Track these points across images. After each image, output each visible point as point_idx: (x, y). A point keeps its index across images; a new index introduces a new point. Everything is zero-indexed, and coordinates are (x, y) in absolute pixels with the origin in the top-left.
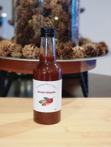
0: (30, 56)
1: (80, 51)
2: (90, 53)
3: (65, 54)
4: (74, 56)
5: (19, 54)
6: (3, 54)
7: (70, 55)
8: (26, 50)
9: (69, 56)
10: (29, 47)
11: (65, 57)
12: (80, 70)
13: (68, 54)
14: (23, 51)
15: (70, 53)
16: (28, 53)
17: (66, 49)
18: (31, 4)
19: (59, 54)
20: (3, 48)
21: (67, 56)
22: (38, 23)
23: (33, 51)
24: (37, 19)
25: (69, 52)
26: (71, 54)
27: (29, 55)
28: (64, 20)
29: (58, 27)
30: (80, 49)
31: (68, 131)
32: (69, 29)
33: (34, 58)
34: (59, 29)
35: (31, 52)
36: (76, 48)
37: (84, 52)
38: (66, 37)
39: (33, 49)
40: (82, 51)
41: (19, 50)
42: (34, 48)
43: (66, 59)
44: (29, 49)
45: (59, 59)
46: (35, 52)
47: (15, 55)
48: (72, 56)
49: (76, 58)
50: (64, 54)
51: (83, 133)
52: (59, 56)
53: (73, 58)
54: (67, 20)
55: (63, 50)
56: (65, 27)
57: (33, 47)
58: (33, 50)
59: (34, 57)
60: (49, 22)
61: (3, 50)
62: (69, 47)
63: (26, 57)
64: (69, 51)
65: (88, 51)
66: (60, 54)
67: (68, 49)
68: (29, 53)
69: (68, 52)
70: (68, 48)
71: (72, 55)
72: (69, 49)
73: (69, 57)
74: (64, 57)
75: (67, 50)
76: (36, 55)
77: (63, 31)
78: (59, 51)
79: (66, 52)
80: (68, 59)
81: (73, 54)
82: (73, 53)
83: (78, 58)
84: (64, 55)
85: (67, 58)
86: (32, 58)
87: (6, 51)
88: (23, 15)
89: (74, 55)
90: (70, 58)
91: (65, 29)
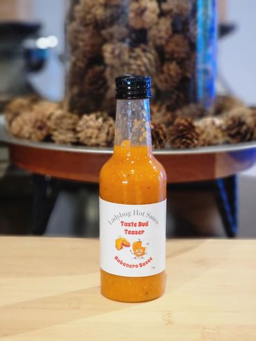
0: (93, 141)
1: (214, 128)
2: (238, 133)
3: (175, 137)
4: (196, 142)
5: (70, 136)
6: (33, 136)
7: (188, 138)
8: (84, 127)
9: (184, 140)
10: (91, 119)
11: (176, 144)
12: (213, 173)
13: (183, 137)
14: (78, 129)
15: (188, 133)
16: (89, 135)
17: (179, 125)
18: (98, 17)
19: (162, 137)
20: (33, 121)
21: (181, 140)
22: (116, 62)
23: (99, 129)
24: (113, 52)
25: (185, 133)
26: (189, 136)
27: (90, 137)
28: (176, 55)
29: (162, 72)
30: (213, 123)
31: (170, 323)
32: (189, 75)
33: (103, 146)
34: (166, 76)
35: (96, 132)
36: (205, 122)
37: (223, 131)
38: (182, 95)
39: (100, 125)
40: (220, 127)
41: (71, 127)
42: (104, 121)
43: (179, 148)
44: (91, 123)
45: (163, 148)
46: (106, 131)
47: (62, 137)
48: (193, 142)
49: (203, 145)
50: (174, 135)
51: (205, 328)
52: (161, 141)
53: (195, 146)
54: (183, 55)
55: (171, 128)
56: (179, 71)
57: (100, 120)
58: (102, 126)
59: (104, 144)
60: (141, 60)
61: (34, 127)
62: (186, 121)
63: (86, 142)
64: (185, 129)
65: (233, 129)
66: (165, 137)
67: (183, 125)
68: (92, 133)
69: (183, 130)
70: (183, 121)
71: (191, 140)
72: (186, 124)
73: (186, 144)
74: (173, 142)
75: (181, 128)
76: (107, 139)
77: (176, 80)
78: (161, 128)
79: (177, 130)
80: (184, 149)
81: (196, 136)
82: (194, 134)
83: (210, 144)
84: (172, 138)
85: (182, 147)
86: (97, 146)
87: (40, 128)
88: (81, 44)
89: (197, 139)
90: (187, 147)
91: (180, 77)
